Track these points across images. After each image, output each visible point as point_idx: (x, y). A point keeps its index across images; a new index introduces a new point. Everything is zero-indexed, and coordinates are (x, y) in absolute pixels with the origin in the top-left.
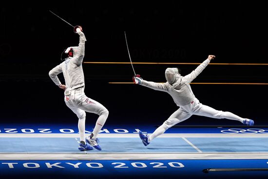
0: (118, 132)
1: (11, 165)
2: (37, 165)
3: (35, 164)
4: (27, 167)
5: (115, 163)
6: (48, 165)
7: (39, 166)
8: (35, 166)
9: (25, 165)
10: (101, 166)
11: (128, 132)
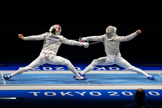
0: (112, 69)
1: (35, 94)
2: (54, 94)
3: (53, 93)
4: (47, 95)
5: (110, 92)
6: (63, 94)
7: (56, 95)
8: (52, 94)
9: (46, 94)
10: (100, 94)
11: (119, 69)
